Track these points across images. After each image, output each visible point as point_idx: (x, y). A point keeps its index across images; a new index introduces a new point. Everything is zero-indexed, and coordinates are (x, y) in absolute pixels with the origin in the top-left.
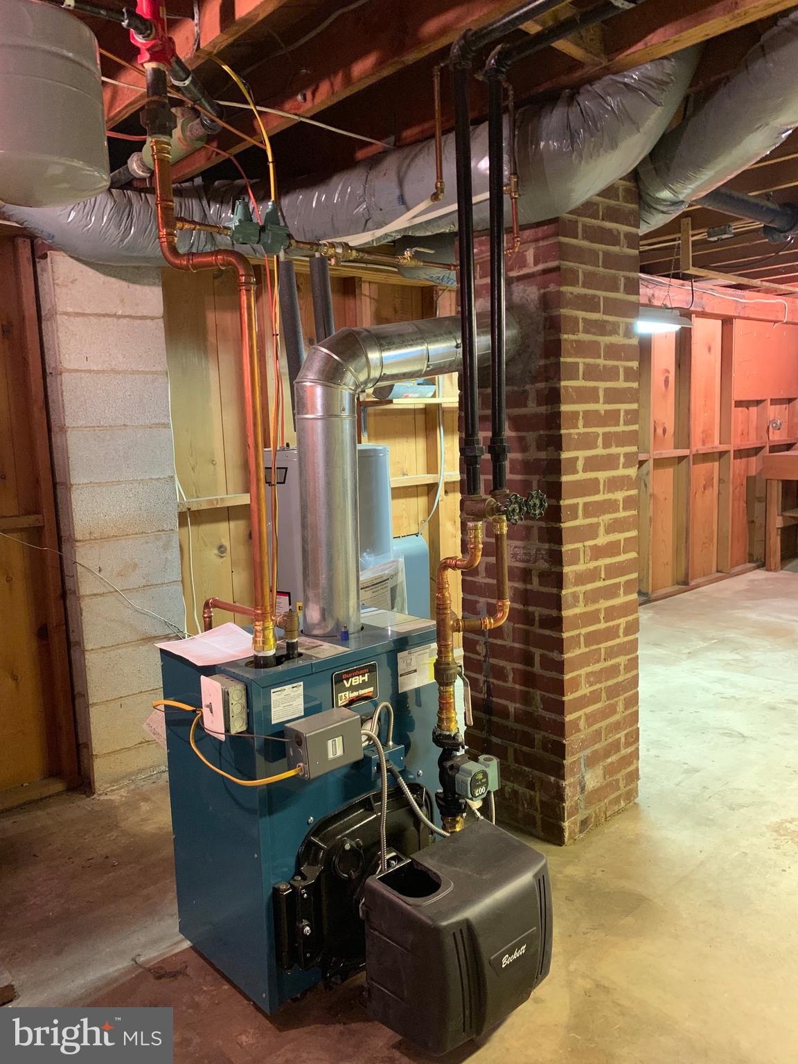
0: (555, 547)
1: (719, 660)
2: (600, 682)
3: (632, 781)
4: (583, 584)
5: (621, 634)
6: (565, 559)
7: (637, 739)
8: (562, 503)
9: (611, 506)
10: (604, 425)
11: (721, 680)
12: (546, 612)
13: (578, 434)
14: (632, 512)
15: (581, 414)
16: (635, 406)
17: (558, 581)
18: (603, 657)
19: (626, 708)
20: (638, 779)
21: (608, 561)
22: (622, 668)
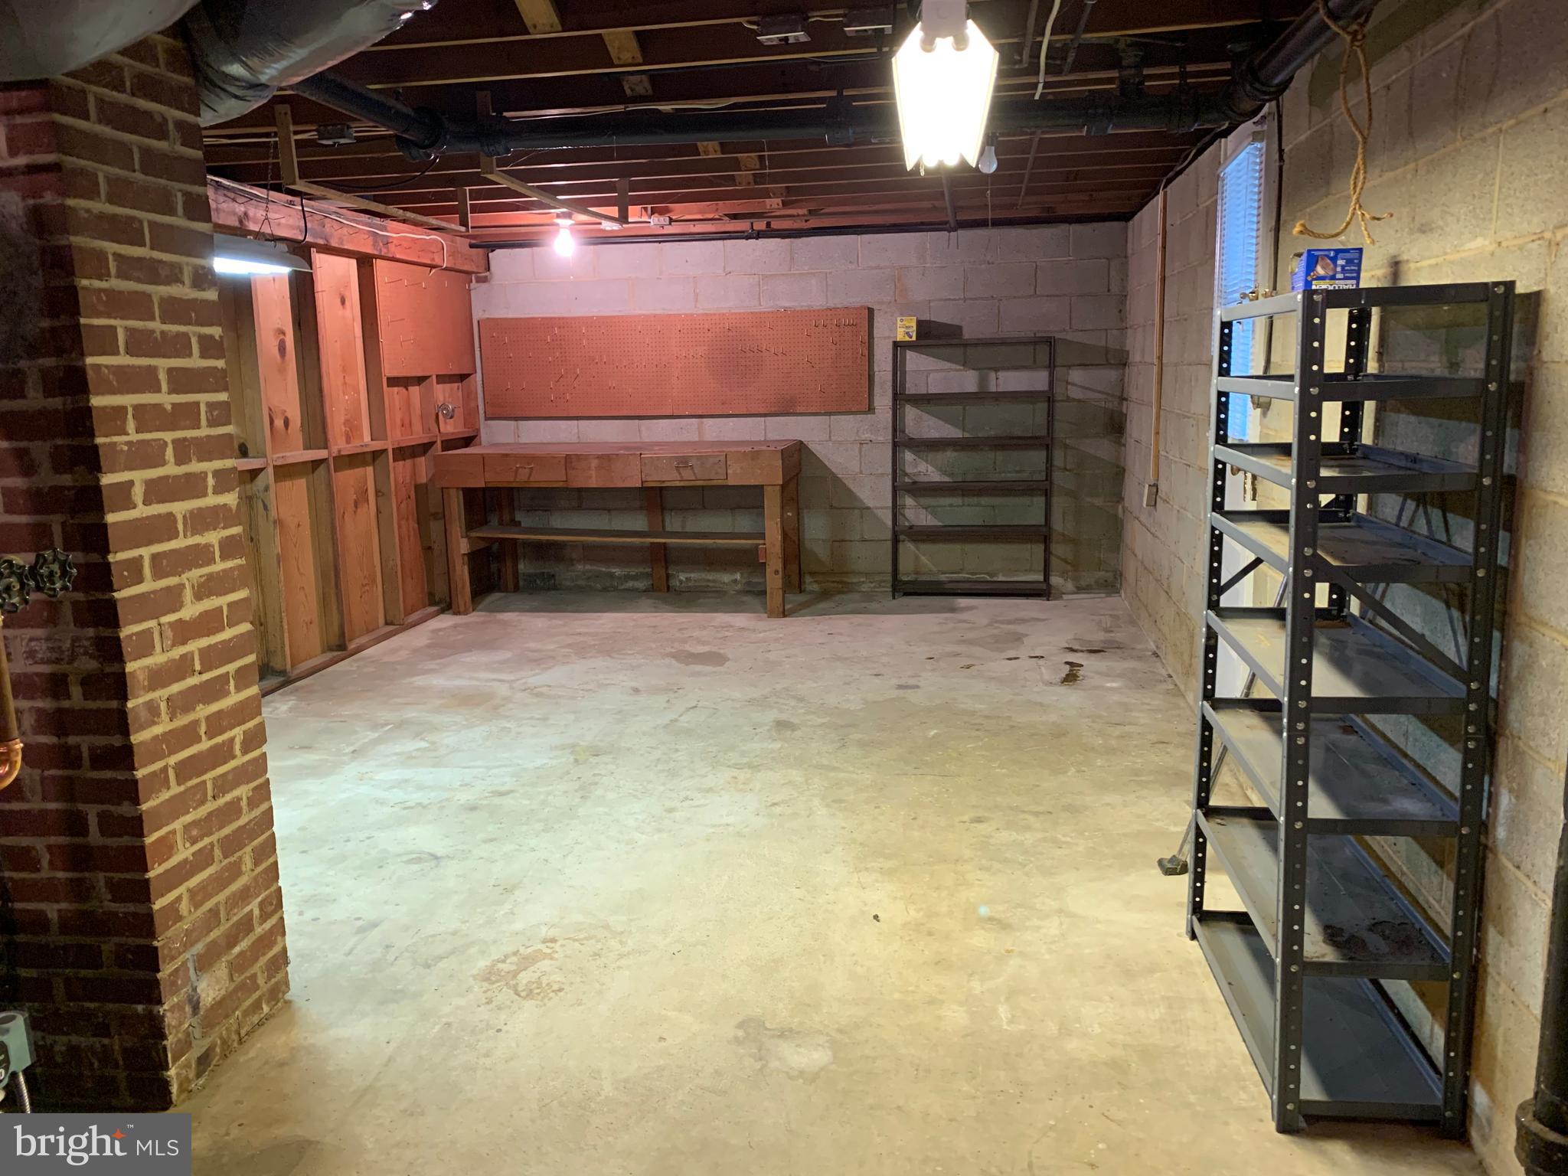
0: (106, 632)
1: (396, 754)
2: (209, 834)
3: (278, 969)
4: (164, 685)
5: (238, 752)
6: (127, 649)
7: (280, 905)
8: (111, 558)
9: (199, 556)
10: (173, 428)
11: (402, 783)
12: (101, 741)
13: (129, 443)
14: (235, 561)
15: (130, 410)
16: (223, 397)
17: (120, 687)
18: (210, 793)
19: (256, 864)
20: (287, 963)
21: (204, 642)
22: (244, 803)
